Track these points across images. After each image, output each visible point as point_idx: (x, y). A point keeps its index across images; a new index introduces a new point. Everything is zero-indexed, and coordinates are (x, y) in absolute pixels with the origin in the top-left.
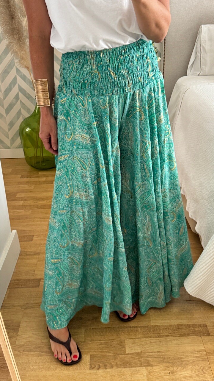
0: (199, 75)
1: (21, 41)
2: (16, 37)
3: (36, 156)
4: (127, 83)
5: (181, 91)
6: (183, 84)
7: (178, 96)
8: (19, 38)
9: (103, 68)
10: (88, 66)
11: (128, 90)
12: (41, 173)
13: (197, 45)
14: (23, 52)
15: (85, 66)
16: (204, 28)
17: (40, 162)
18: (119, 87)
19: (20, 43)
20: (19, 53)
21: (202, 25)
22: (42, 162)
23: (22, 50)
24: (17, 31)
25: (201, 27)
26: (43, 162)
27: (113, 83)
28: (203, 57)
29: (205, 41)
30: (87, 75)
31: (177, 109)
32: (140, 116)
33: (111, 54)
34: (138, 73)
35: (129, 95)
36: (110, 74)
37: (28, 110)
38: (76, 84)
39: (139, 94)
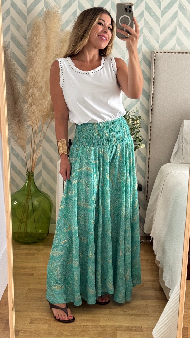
0: (181, 163)
1: (20, 123)
2: (17, 119)
4: (114, 140)
5: (163, 175)
6: (166, 169)
7: (161, 180)
8: (19, 121)
9: (101, 131)
10: (93, 130)
11: (114, 143)
13: (180, 137)
15: (92, 130)
16: (186, 122)
17: (23, 237)
18: (110, 142)
19: (20, 124)
20: (17, 133)
21: (185, 120)
22: (24, 237)
23: (20, 131)
24: (18, 115)
25: (184, 122)
26: (26, 237)
27: (107, 140)
28: (185, 147)
29: (187, 134)
30: (92, 135)
31: (159, 192)
32: (120, 158)
33: (106, 124)
34: (120, 135)
35: (114, 146)
36: (105, 135)
37: (17, 186)
38: (86, 140)
39: (120, 146)
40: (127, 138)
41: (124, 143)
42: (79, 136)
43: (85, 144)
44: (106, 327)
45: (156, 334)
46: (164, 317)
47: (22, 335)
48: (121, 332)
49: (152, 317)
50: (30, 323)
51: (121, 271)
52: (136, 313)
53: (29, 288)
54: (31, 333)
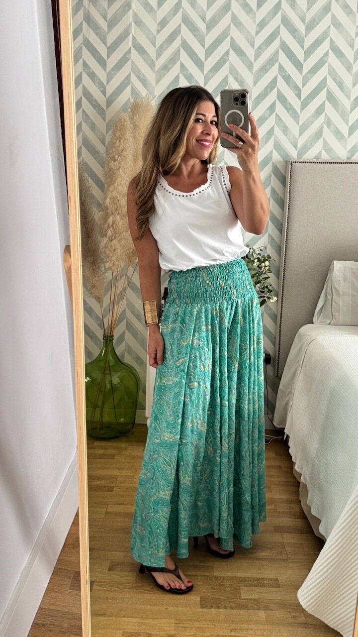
0: (329, 324)
1: (95, 265)
2: (91, 259)
4: (233, 292)
5: (304, 343)
6: (308, 334)
7: (300, 349)
8: (93, 261)
9: (213, 279)
10: (201, 278)
13: (327, 286)
14: (96, 279)
16: (337, 265)
17: (98, 429)
19: (94, 267)
20: (90, 279)
21: (335, 262)
23: (95, 276)
24: (92, 253)
25: (333, 264)
26: (101, 429)
27: (223, 292)
28: (335, 301)
29: (339, 281)
30: (200, 285)
31: (298, 366)
34: (240, 285)
35: (234, 303)
36: (220, 284)
38: (190, 294)
39: (241, 302)
41: (247, 298)
42: (179, 290)
43: (189, 302)
44: (223, 579)
45: (303, 598)
46: (317, 572)
47: (98, 590)
48: (246, 588)
49: (292, 562)
50: (109, 571)
51: (248, 498)
52: (269, 556)
53: (108, 510)
54: (110, 586)
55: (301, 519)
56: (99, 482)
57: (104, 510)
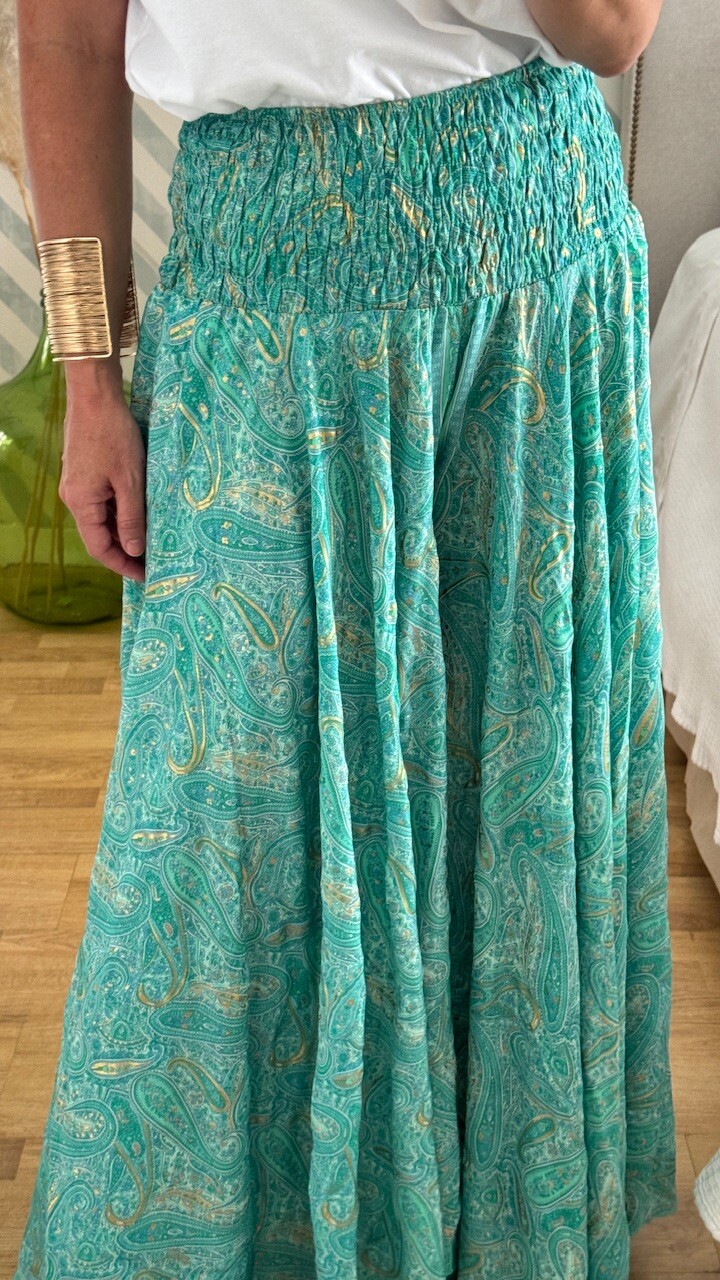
3: (28, 560)
4: (476, 254)
9: (365, 188)
10: (300, 179)
11: (479, 285)
12: (49, 641)
15: (287, 177)
18: (439, 274)
22: (55, 590)
27: (411, 255)
30: (292, 215)
32: (532, 406)
33: (405, 122)
34: (528, 212)
35: (482, 311)
36: (398, 214)
38: (243, 255)
39: (531, 306)
40: (598, 233)
41: (569, 282)
42: (196, 224)
43: (239, 294)
53: (78, 875)
55: (691, 875)
56: (53, 777)
57: (65, 874)
